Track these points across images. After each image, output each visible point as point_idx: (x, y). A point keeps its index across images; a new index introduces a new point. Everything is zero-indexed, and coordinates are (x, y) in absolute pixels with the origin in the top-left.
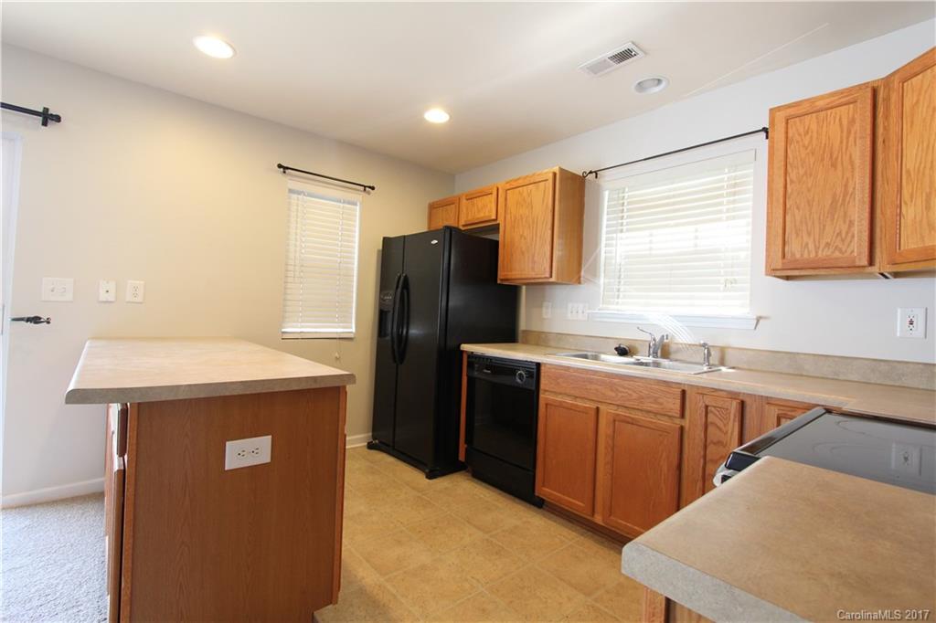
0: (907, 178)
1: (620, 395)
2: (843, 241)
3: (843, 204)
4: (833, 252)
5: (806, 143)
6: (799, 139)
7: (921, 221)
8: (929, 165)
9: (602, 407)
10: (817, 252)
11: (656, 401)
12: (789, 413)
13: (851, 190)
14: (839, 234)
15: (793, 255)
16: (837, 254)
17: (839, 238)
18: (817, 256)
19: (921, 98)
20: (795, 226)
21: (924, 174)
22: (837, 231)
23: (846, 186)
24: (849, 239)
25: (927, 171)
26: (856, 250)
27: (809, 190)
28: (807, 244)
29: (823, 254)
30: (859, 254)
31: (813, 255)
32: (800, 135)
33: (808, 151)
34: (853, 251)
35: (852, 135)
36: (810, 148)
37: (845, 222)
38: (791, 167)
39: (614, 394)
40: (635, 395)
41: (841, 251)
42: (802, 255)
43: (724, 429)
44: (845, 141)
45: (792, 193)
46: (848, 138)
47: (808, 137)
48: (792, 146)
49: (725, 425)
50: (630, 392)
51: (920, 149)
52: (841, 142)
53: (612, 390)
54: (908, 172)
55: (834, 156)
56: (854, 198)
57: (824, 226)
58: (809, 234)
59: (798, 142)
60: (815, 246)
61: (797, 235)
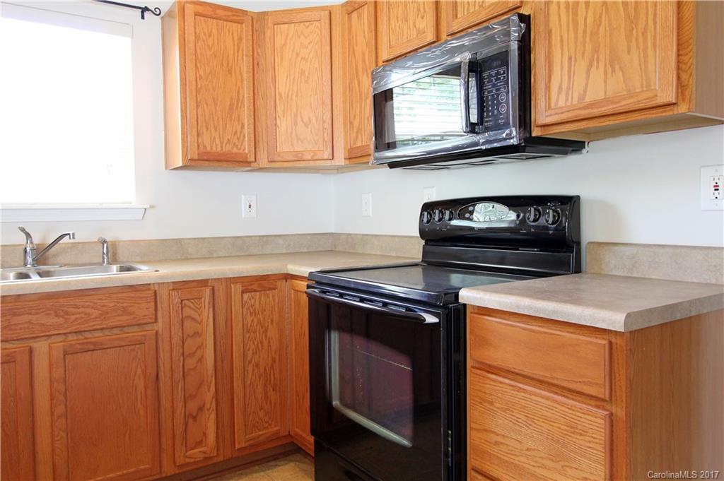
0: (279, 100)
1: (73, 317)
2: (238, 139)
3: (237, 108)
4: (232, 149)
5: (210, 44)
6: (204, 38)
7: (291, 133)
8: (295, 94)
9: (34, 344)
10: (222, 147)
11: (125, 311)
12: (249, 287)
13: (241, 98)
14: (236, 133)
15: (205, 147)
16: (235, 150)
17: (236, 137)
18: (222, 150)
19: (288, 42)
20: (205, 120)
21: (292, 99)
22: (234, 130)
23: (238, 92)
24: (242, 138)
25: (294, 98)
26: (247, 147)
27: (214, 89)
28: (214, 138)
29: (227, 148)
30: (250, 151)
31: (219, 149)
32: (205, 34)
33: (211, 53)
34: (244, 149)
35: (240, 52)
36: (213, 50)
37: (239, 124)
38: (200, 63)
39: (61, 320)
40: (95, 313)
41: (237, 148)
42: (211, 148)
43: (198, 319)
44: (236, 54)
45: (201, 88)
46: (238, 52)
47: (212, 38)
48: (199, 44)
49: (199, 315)
50: (88, 310)
51: (289, 79)
52: (234, 54)
53: (57, 315)
54: (280, 94)
55: (230, 65)
56: (244, 105)
57: (226, 124)
58: (216, 130)
59: (204, 41)
60: (220, 141)
61: (207, 129)
